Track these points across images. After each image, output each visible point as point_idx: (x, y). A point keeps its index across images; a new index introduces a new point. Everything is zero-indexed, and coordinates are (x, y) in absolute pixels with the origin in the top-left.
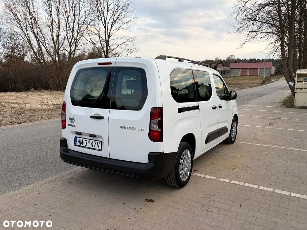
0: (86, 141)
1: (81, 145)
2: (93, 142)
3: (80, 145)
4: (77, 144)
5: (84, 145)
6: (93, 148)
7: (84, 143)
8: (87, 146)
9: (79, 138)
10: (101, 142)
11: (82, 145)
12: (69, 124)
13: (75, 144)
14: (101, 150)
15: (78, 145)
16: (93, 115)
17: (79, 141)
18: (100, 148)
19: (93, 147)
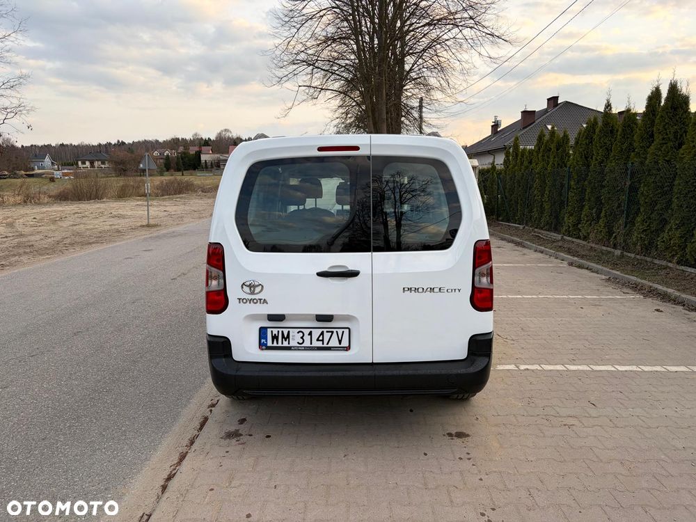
0: (301, 334)
1: (286, 344)
2: (322, 333)
3: (280, 344)
4: (270, 344)
5: (293, 343)
6: (325, 345)
7: (293, 339)
8: (307, 344)
9: (275, 331)
10: (346, 331)
11: (288, 345)
12: (239, 299)
13: (263, 346)
14: (348, 349)
15: (275, 344)
16: (325, 268)
17: (275, 338)
18: (345, 343)
19: (326, 342)
